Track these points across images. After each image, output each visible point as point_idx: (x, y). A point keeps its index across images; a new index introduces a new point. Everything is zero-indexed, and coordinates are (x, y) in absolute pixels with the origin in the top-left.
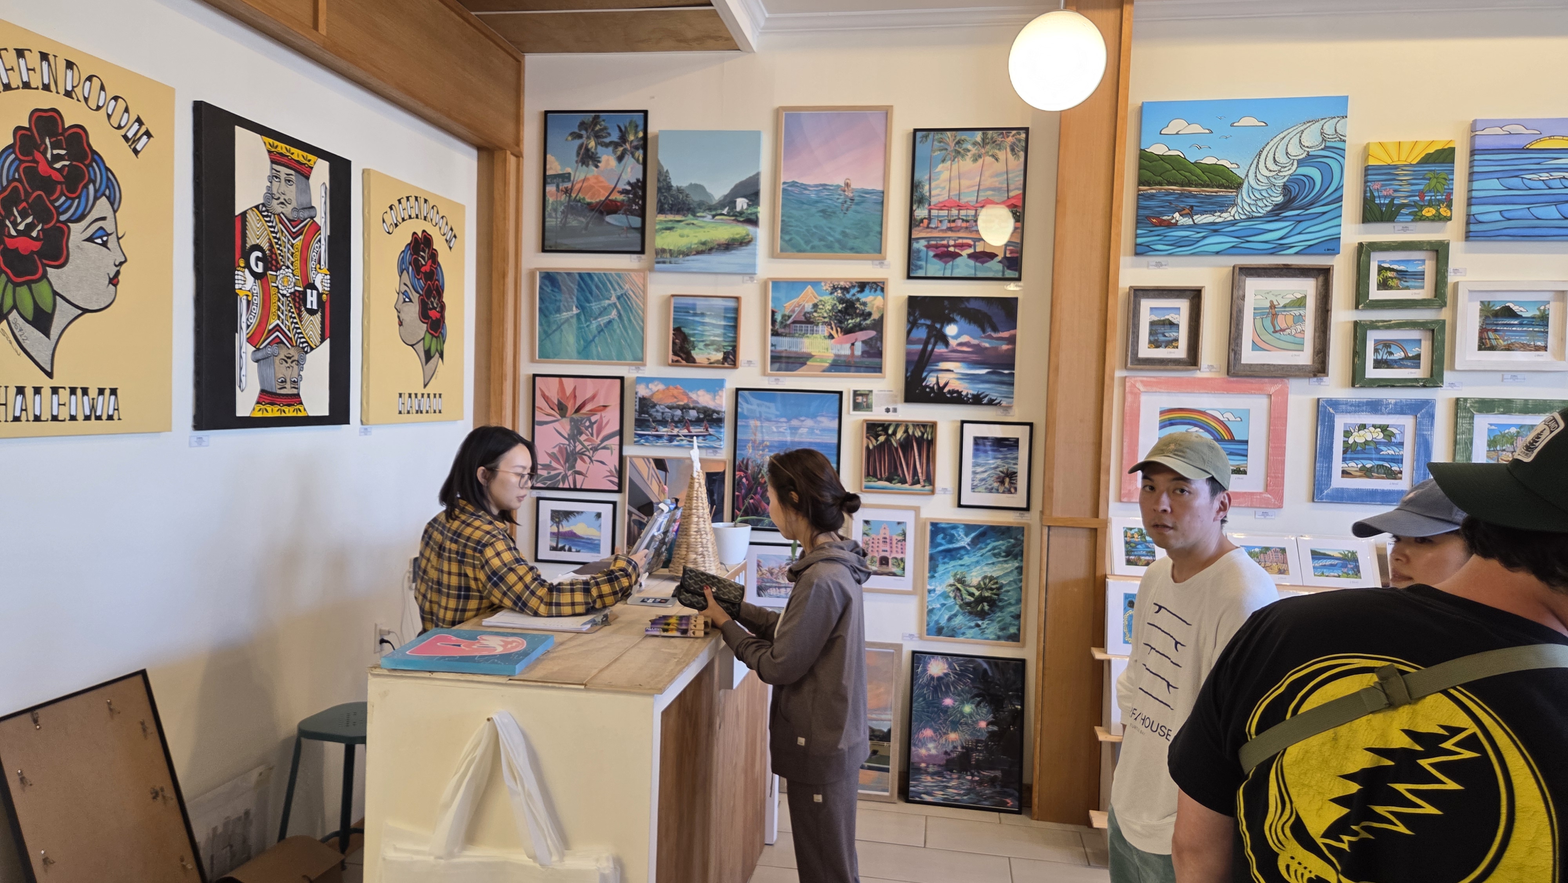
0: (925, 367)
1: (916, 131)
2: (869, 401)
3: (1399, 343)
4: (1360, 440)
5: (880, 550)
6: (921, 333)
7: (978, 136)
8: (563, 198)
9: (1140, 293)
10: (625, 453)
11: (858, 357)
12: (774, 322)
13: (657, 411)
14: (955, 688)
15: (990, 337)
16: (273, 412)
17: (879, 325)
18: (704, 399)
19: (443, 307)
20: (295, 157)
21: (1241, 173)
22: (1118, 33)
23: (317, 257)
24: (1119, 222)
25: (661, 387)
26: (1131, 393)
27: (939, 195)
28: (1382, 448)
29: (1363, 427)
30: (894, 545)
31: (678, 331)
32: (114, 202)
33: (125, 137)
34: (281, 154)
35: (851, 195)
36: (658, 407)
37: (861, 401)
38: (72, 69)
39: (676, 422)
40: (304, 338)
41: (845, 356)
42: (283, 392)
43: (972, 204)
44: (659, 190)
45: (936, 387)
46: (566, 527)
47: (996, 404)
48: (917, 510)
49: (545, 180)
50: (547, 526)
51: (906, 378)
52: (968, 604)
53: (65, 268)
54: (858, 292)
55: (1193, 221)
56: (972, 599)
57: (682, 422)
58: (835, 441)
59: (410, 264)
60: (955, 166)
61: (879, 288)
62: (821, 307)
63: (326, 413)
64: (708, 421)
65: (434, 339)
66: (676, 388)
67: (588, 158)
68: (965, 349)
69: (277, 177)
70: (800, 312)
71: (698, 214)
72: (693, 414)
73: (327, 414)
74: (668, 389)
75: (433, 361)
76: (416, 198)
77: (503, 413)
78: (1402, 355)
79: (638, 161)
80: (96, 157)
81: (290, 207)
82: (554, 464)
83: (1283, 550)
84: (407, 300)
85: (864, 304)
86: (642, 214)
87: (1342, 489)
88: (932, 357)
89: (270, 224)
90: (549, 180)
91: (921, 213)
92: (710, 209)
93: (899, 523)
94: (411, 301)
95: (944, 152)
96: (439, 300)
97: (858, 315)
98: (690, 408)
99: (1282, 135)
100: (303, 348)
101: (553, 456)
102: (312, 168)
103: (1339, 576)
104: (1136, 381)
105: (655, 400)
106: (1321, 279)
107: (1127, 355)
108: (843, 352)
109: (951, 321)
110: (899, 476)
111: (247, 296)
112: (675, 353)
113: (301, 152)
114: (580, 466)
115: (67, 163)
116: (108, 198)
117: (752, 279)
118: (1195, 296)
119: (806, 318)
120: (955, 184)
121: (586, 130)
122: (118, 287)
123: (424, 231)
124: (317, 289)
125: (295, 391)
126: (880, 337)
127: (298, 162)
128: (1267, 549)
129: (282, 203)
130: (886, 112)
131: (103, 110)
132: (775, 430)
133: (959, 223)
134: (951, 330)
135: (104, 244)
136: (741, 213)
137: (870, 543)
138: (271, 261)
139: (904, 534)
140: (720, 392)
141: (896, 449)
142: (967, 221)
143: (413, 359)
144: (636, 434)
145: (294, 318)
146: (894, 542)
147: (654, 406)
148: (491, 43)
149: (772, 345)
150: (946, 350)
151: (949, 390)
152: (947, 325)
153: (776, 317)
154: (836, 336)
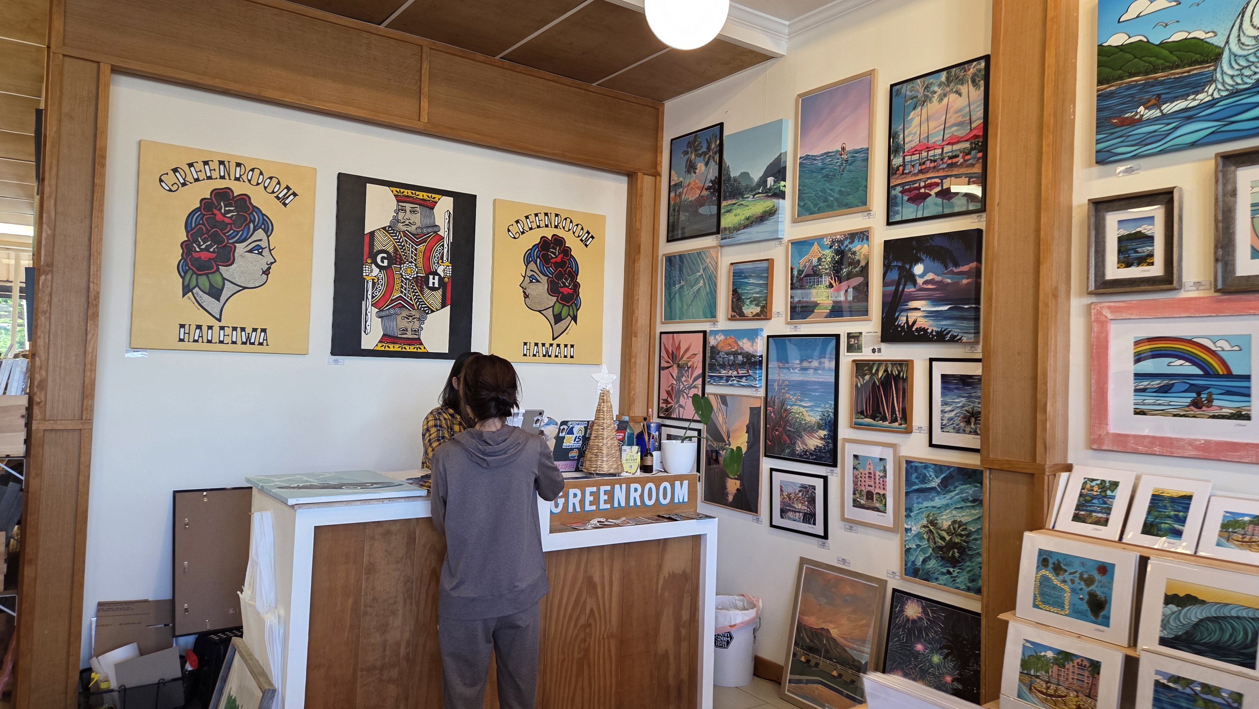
0: (897, 307)
1: (892, 87)
2: (860, 342)
5: (867, 485)
6: (894, 275)
7: (943, 76)
10: (705, 391)
14: (927, 635)
15: (952, 272)
16: (395, 348)
17: (865, 271)
19: (577, 286)
20: (420, 197)
23: (439, 256)
26: (1097, 321)
27: (911, 141)
30: (877, 481)
32: (268, 232)
33: (277, 197)
34: (408, 196)
35: (846, 157)
37: (855, 343)
38: (240, 166)
40: (425, 304)
42: (404, 336)
43: (938, 143)
44: (724, 182)
45: (906, 325)
47: (958, 340)
48: (895, 447)
49: (670, 189)
51: (883, 319)
52: (941, 548)
53: (232, 266)
54: (850, 243)
56: (944, 543)
59: (538, 257)
60: (924, 111)
61: (865, 238)
62: (824, 260)
63: (443, 351)
64: (749, 364)
65: (567, 307)
67: (691, 167)
68: (930, 286)
69: (402, 210)
70: (809, 266)
71: (745, 196)
73: (447, 351)
75: (563, 322)
76: (545, 214)
79: (717, 163)
80: (256, 209)
81: (414, 227)
82: (669, 399)
84: (534, 281)
85: (854, 253)
86: (719, 202)
88: (903, 297)
89: (396, 238)
91: (897, 161)
92: (752, 190)
93: (881, 459)
94: (538, 282)
95: (915, 100)
96: (572, 281)
100: (424, 311)
101: (668, 393)
102: (436, 202)
104: (1105, 308)
107: (1089, 278)
109: (918, 260)
110: (880, 413)
111: (373, 279)
112: (733, 310)
113: (426, 194)
114: (682, 401)
115: (235, 214)
116: (264, 230)
117: (781, 243)
118: (1167, 199)
119: (813, 271)
120: (924, 127)
121: (691, 147)
122: (269, 275)
123: (555, 235)
124: (439, 275)
125: (416, 337)
129: (407, 225)
130: (871, 75)
131: (262, 186)
133: (928, 164)
134: (918, 269)
135: (260, 254)
136: (771, 190)
137: (859, 477)
138: (395, 259)
139: (885, 471)
140: (756, 339)
141: (879, 387)
142: (935, 161)
145: (416, 292)
146: (877, 478)
149: (792, 297)
150: (914, 289)
151: (917, 328)
152: (915, 265)
153: (794, 273)
154: (834, 285)
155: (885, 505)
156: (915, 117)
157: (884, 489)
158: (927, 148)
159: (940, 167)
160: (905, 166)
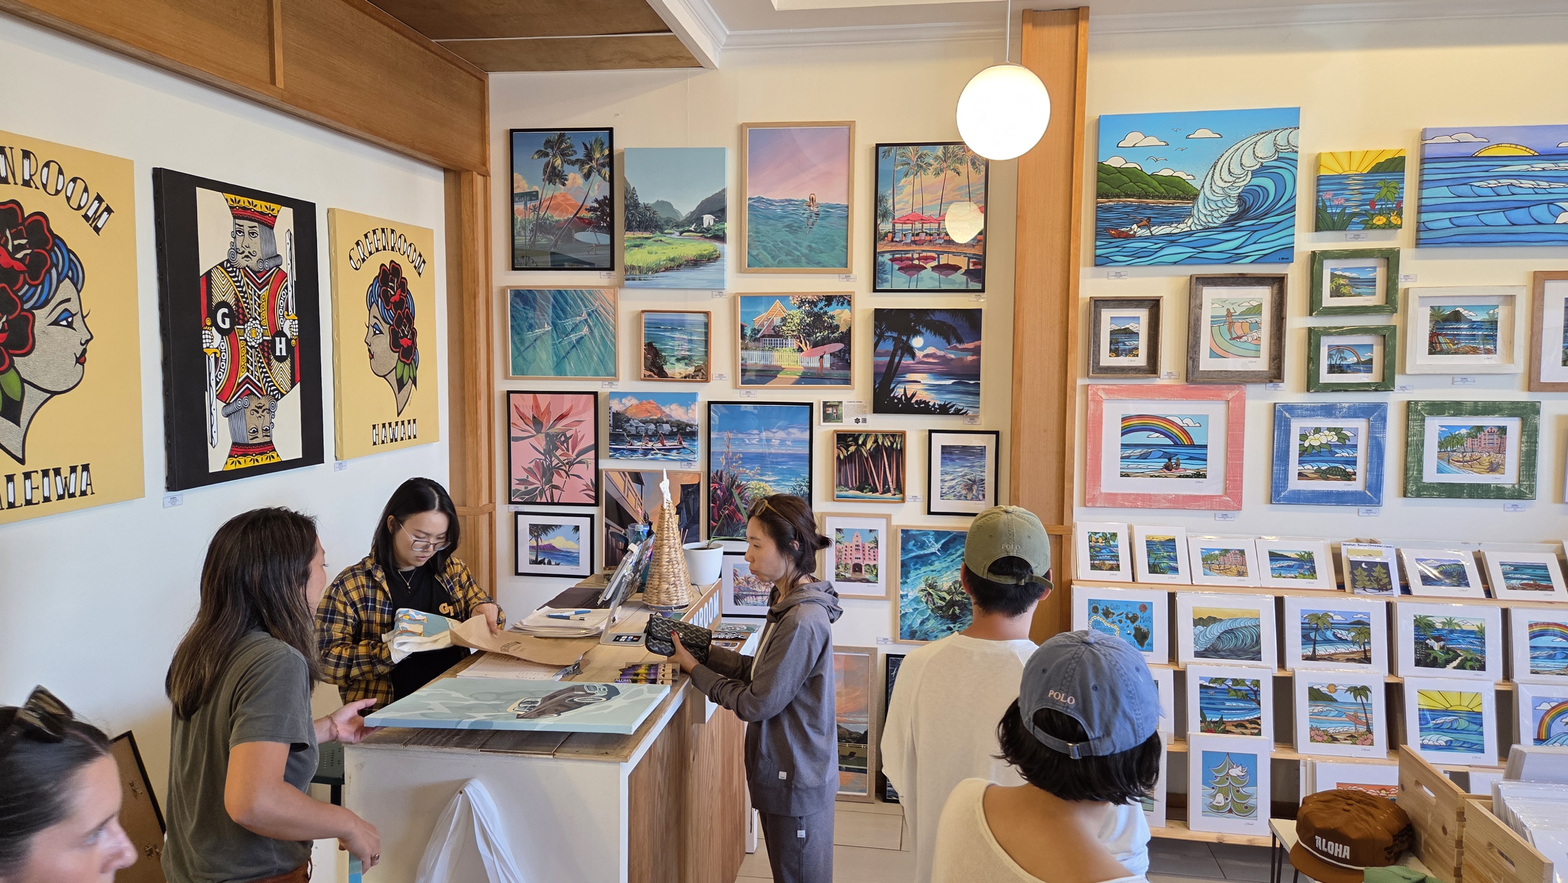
0: (893, 378)
1: (878, 146)
2: (839, 412)
3: (1352, 348)
4: (1316, 443)
5: (853, 558)
6: (888, 346)
7: (940, 150)
8: (532, 216)
9: (1099, 303)
10: (600, 467)
11: (826, 369)
12: (743, 336)
13: (631, 426)
15: (956, 348)
16: (246, 462)
17: (846, 338)
18: (677, 413)
19: (414, 334)
20: (258, 209)
21: (1197, 184)
22: (1074, 49)
23: (284, 304)
24: (1078, 236)
25: (634, 402)
26: (1093, 400)
27: (903, 209)
28: (1337, 450)
29: (1317, 430)
30: (867, 552)
31: (649, 346)
32: (77, 283)
33: (86, 217)
34: (244, 208)
35: (816, 210)
36: (631, 422)
37: (831, 412)
38: (29, 158)
39: (650, 436)
40: (274, 385)
41: (814, 368)
42: (255, 441)
43: (935, 217)
44: (627, 207)
45: (903, 398)
46: (544, 541)
47: (963, 414)
48: (888, 517)
49: (513, 198)
50: (526, 541)
51: (875, 389)
52: (940, 608)
53: (32, 354)
54: (825, 306)
55: (1151, 232)
56: (944, 604)
57: (655, 436)
58: (807, 451)
59: (379, 296)
60: (917, 180)
62: (790, 320)
63: (299, 455)
64: (682, 434)
65: (407, 366)
66: (649, 403)
67: (554, 176)
68: (931, 360)
69: (240, 232)
70: (769, 326)
71: (666, 231)
72: (667, 428)
73: (301, 456)
74: (641, 404)
75: (406, 389)
76: (383, 230)
77: (479, 433)
78: (1355, 360)
79: (604, 178)
80: (57, 241)
81: (255, 259)
82: (531, 479)
83: (1242, 552)
84: (377, 332)
85: (832, 317)
86: (611, 230)
87: (1299, 491)
88: (900, 369)
89: (236, 279)
90: (516, 199)
91: (885, 227)
92: (677, 226)
93: (871, 531)
94: (381, 332)
95: (906, 166)
96: (409, 327)
97: (825, 328)
98: (663, 423)
99: (1236, 147)
100: (274, 396)
101: (529, 471)
102: (276, 217)
103: (1296, 577)
104: (1098, 389)
105: (628, 415)
106: (1276, 287)
107: (1089, 364)
108: (812, 365)
109: (917, 333)
110: (870, 485)
111: (215, 353)
112: (647, 368)
113: (263, 203)
114: (556, 480)
115: (29, 251)
116: (71, 279)
117: (721, 294)
118: (1154, 305)
119: (775, 332)
120: (918, 198)
121: (552, 148)
122: (85, 365)
123: (392, 261)
124: (285, 335)
125: (267, 439)
126: (848, 350)
127: (261, 213)
128: (1227, 551)
129: (247, 256)
130: (850, 126)
131: (62, 195)
132: (748, 442)
133: (923, 236)
134: (917, 342)
135: (70, 325)
136: (708, 230)
137: (843, 550)
138: (238, 316)
139: (876, 542)
141: (867, 459)
142: (931, 235)
143: (385, 390)
144: (610, 448)
145: (264, 367)
146: (867, 549)
147: (628, 420)
148: (454, 67)
149: (742, 359)
150: (913, 362)
151: (917, 401)
152: (914, 337)
153: (745, 331)
154: (805, 349)
155: (877, 575)
156: (906, 186)
157: (875, 560)
158: (922, 219)
159: (937, 242)
160: (895, 234)
